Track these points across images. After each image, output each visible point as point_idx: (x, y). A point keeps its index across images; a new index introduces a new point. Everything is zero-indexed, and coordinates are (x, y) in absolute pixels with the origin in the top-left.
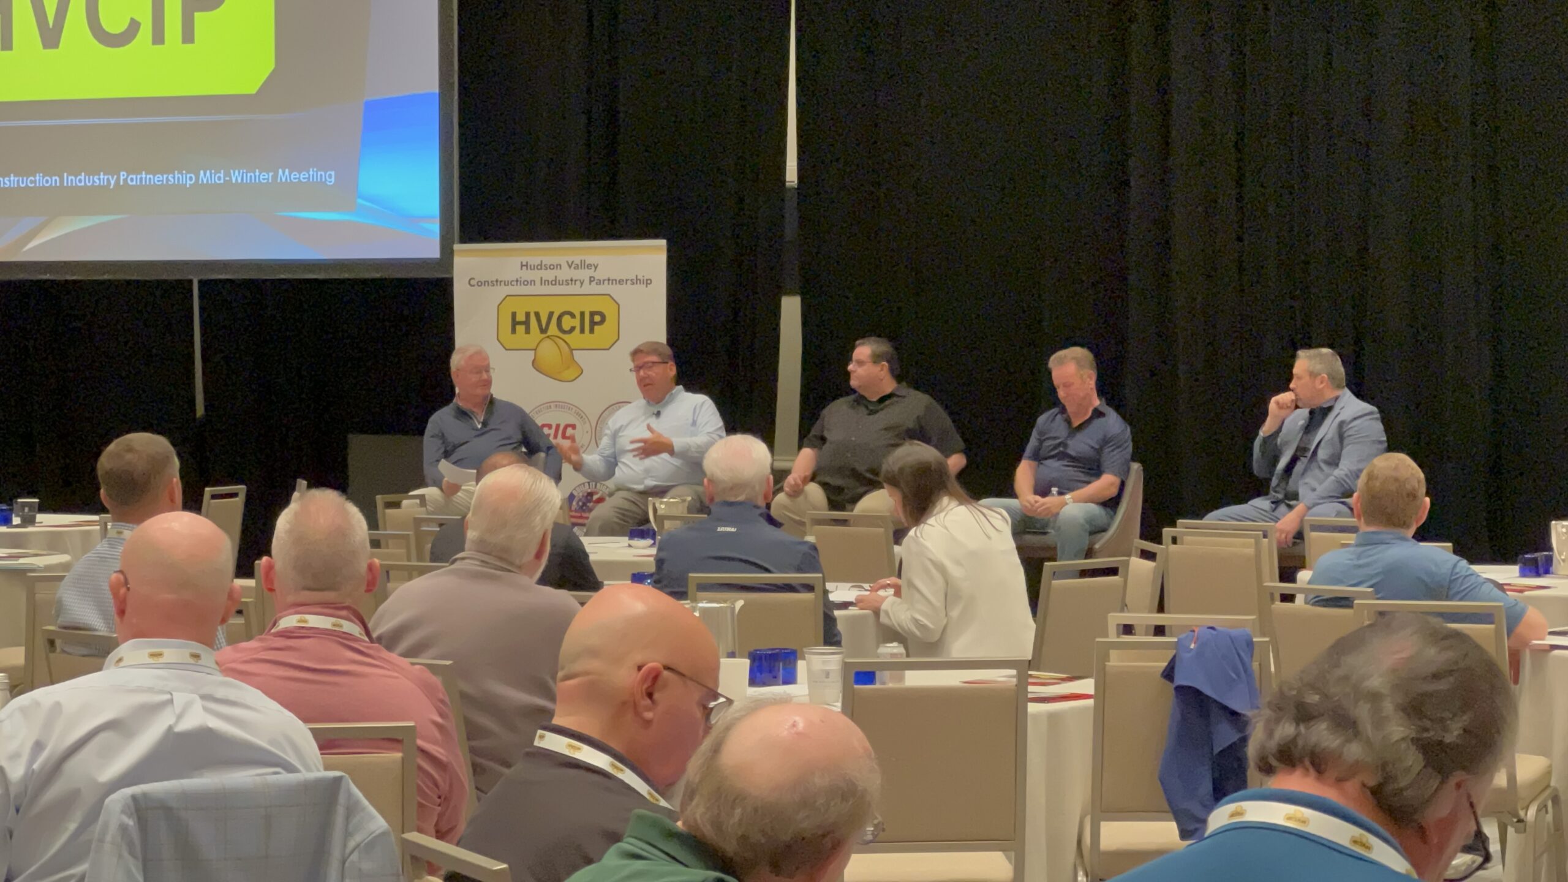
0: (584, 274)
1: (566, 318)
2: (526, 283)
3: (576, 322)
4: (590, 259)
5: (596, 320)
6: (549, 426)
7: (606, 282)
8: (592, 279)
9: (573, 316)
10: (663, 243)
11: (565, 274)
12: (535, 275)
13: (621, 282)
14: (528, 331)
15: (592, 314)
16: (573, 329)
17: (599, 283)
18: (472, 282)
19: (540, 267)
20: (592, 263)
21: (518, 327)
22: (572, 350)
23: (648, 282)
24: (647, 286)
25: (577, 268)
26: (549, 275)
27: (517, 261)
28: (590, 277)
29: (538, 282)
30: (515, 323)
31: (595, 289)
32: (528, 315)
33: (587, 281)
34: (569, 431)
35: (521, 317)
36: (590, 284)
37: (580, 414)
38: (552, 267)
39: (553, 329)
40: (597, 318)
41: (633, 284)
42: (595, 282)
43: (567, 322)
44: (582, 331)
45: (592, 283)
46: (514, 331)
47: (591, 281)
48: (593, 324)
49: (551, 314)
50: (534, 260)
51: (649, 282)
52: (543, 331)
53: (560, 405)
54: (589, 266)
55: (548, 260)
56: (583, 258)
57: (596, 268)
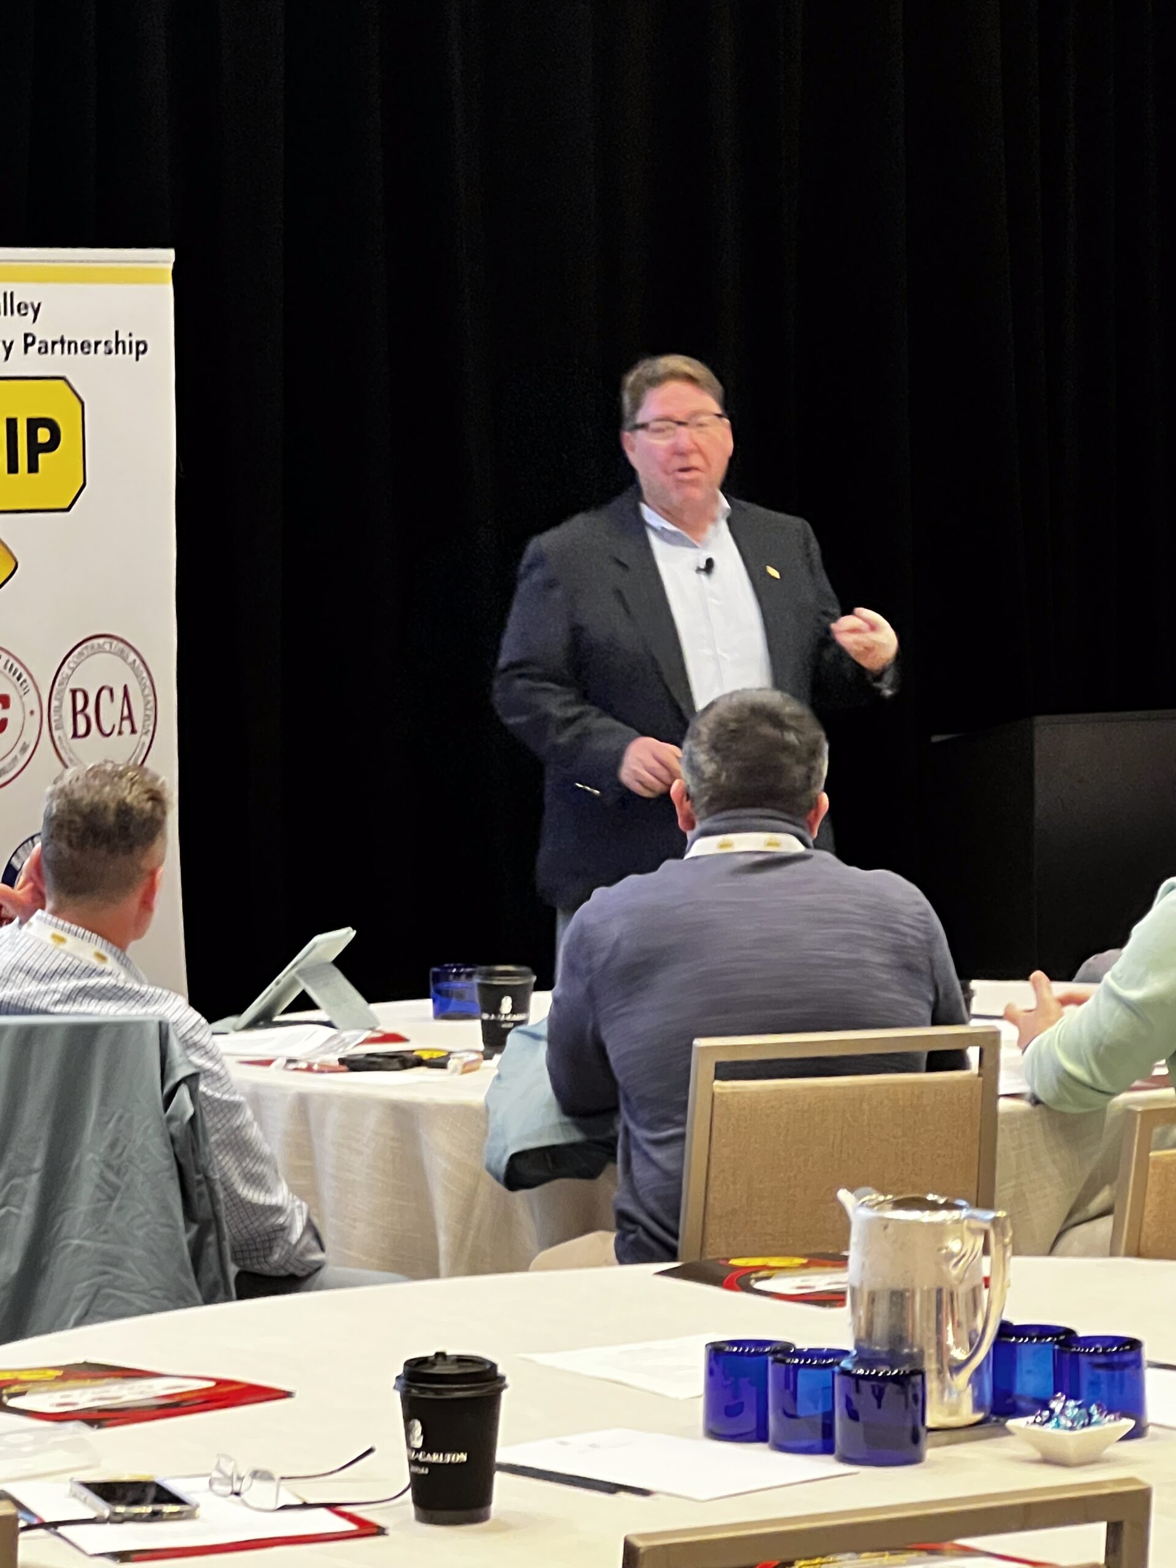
0: (14, 328)
4: (23, 292)
5: (40, 439)
7: (58, 347)
8: (30, 340)
10: (170, 254)
13: (85, 347)
15: (33, 425)
17: (44, 350)
20: (28, 302)
23: (140, 350)
24: (137, 359)
28: (26, 336)
31: (33, 363)
33: (19, 345)
36: (26, 351)
37: (16, 669)
40: (44, 435)
41: (110, 352)
42: (37, 345)
44: (13, 467)
45: (30, 349)
47: (27, 346)
48: (35, 449)
51: (142, 347)
54: (22, 308)
56: (9, 287)
57: (36, 312)
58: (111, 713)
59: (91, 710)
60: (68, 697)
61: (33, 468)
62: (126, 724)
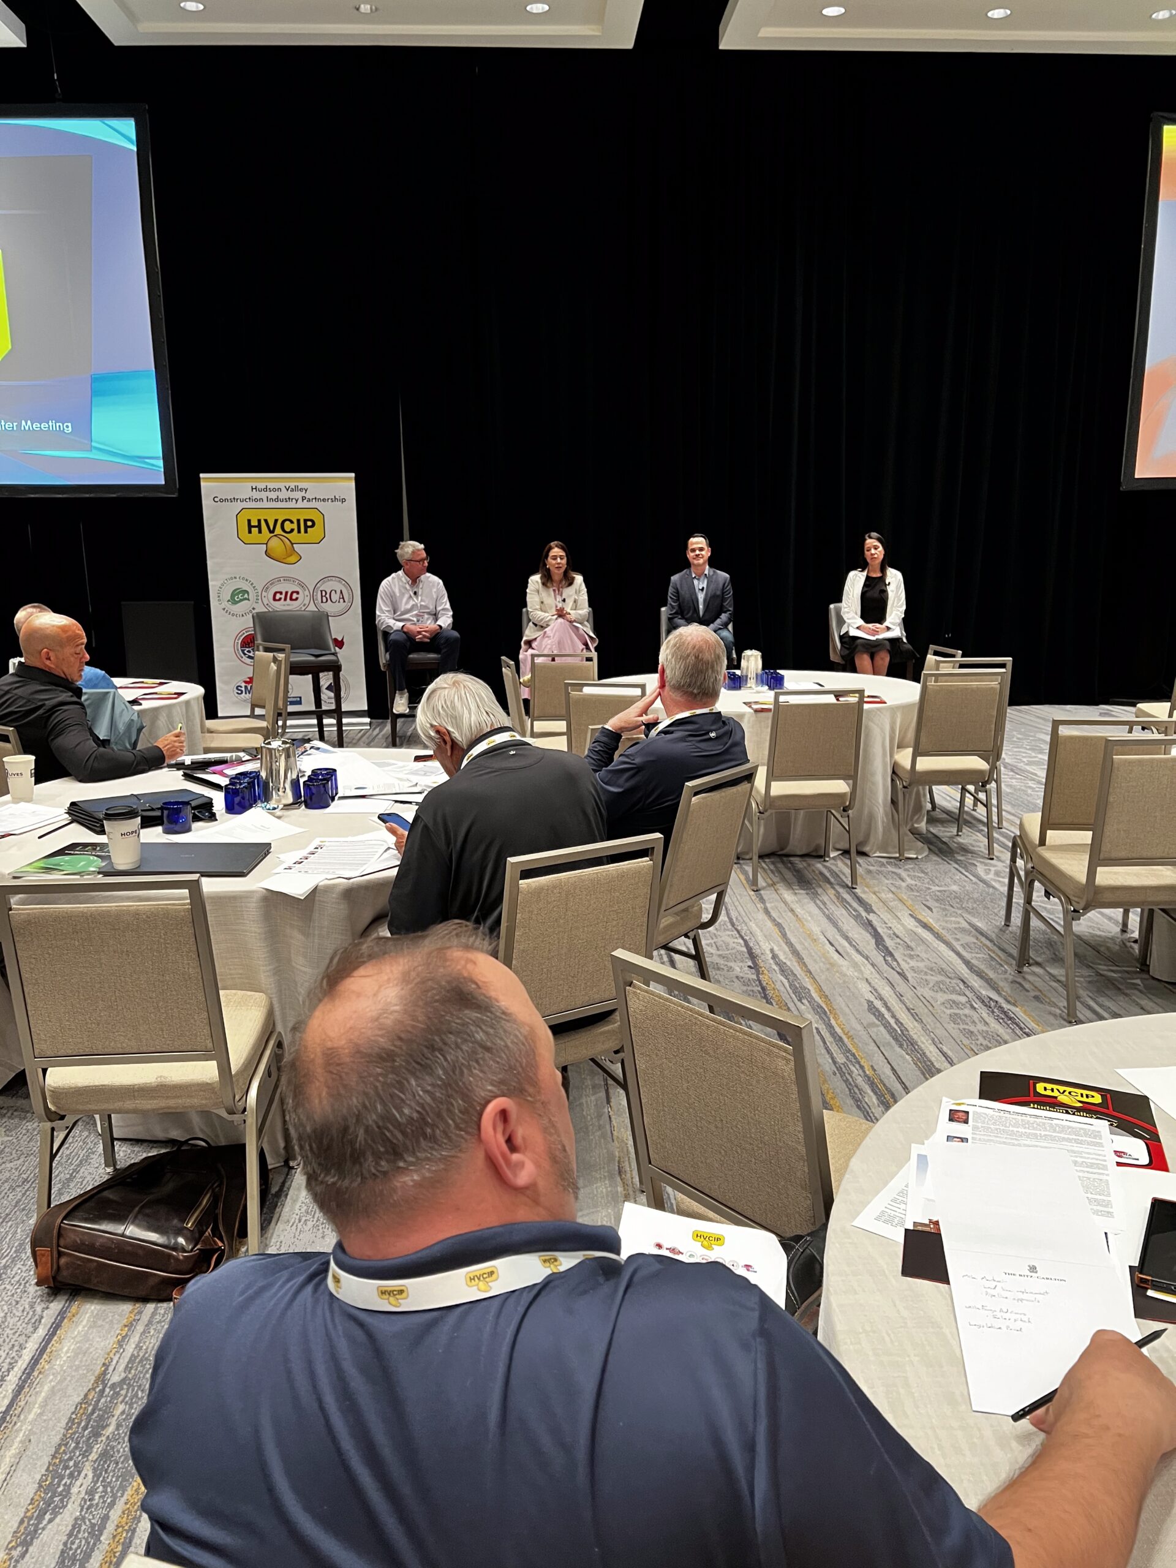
0: (298, 495)
1: (287, 523)
2: (256, 500)
3: (295, 526)
4: (301, 485)
5: (308, 524)
6: (281, 593)
7: (314, 500)
8: (304, 498)
9: (292, 522)
10: (353, 475)
11: (284, 495)
12: (263, 495)
13: (324, 500)
14: (260, 532)
15: (306, 521)
16: (292, 530)
17: (309, 500)
18: (216, 499)
19: (266, 489)
20: (303, 488)
21: (253, 529)
22: (292, 544)
23: (343, 500)
24: (343, 503)
25: (292, 490)
26: (273, 495)
27: (250, 485)
29: (265, 500)
30: (250, 527)
31: (305, 504)
32: (259, 521)
33: (300, 500)
34: (295, 596)
35: (254, 523)
36: (303, 501)
37: (302, 585)
38: (274, 490)
39: (278, 530)
40: (309, 523)
41: (333, 501)
42: (306, 500)
43: (288, 526)
44: (299, 532)
46: (250, 532)
48: (306, 527)
49: (276, 521)
50: (261, 485)
51: (345, 500)
52: (272, 532)
53: (287, 579)
54: (301, 490)
55: (271, 485)
56: (296, 484)
57: (306, 491)
58: (335, 597)
59: (328, 596)
60: (319, 593)
61: (306, 532)
62: (342, 600)
